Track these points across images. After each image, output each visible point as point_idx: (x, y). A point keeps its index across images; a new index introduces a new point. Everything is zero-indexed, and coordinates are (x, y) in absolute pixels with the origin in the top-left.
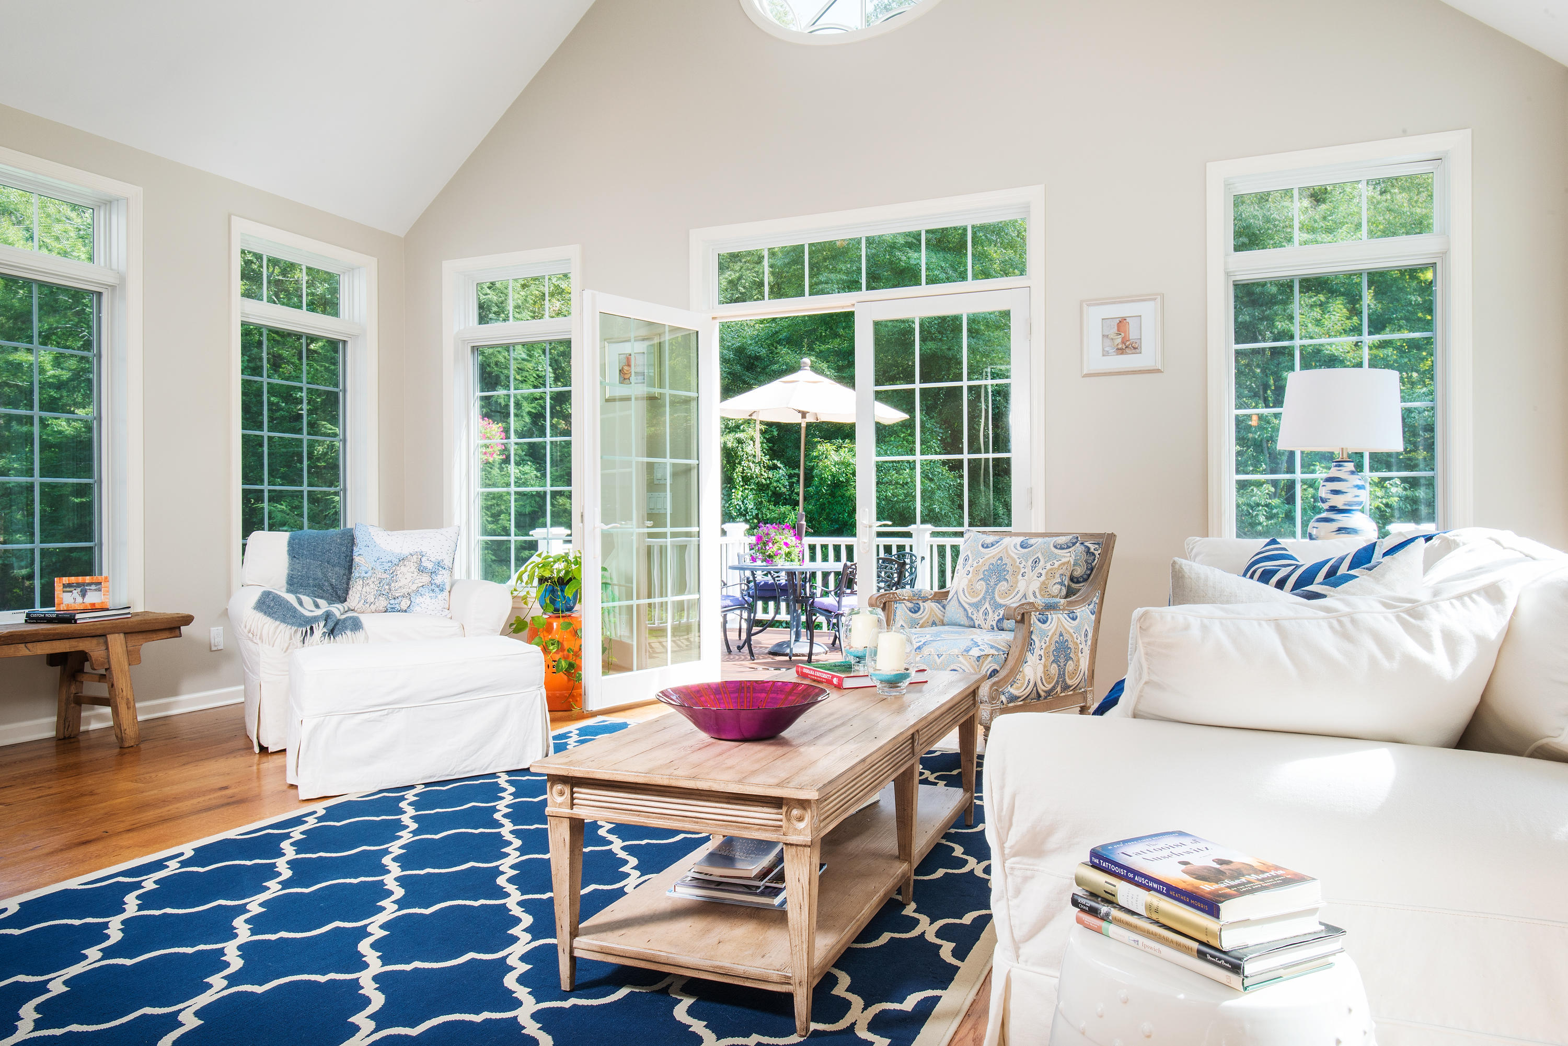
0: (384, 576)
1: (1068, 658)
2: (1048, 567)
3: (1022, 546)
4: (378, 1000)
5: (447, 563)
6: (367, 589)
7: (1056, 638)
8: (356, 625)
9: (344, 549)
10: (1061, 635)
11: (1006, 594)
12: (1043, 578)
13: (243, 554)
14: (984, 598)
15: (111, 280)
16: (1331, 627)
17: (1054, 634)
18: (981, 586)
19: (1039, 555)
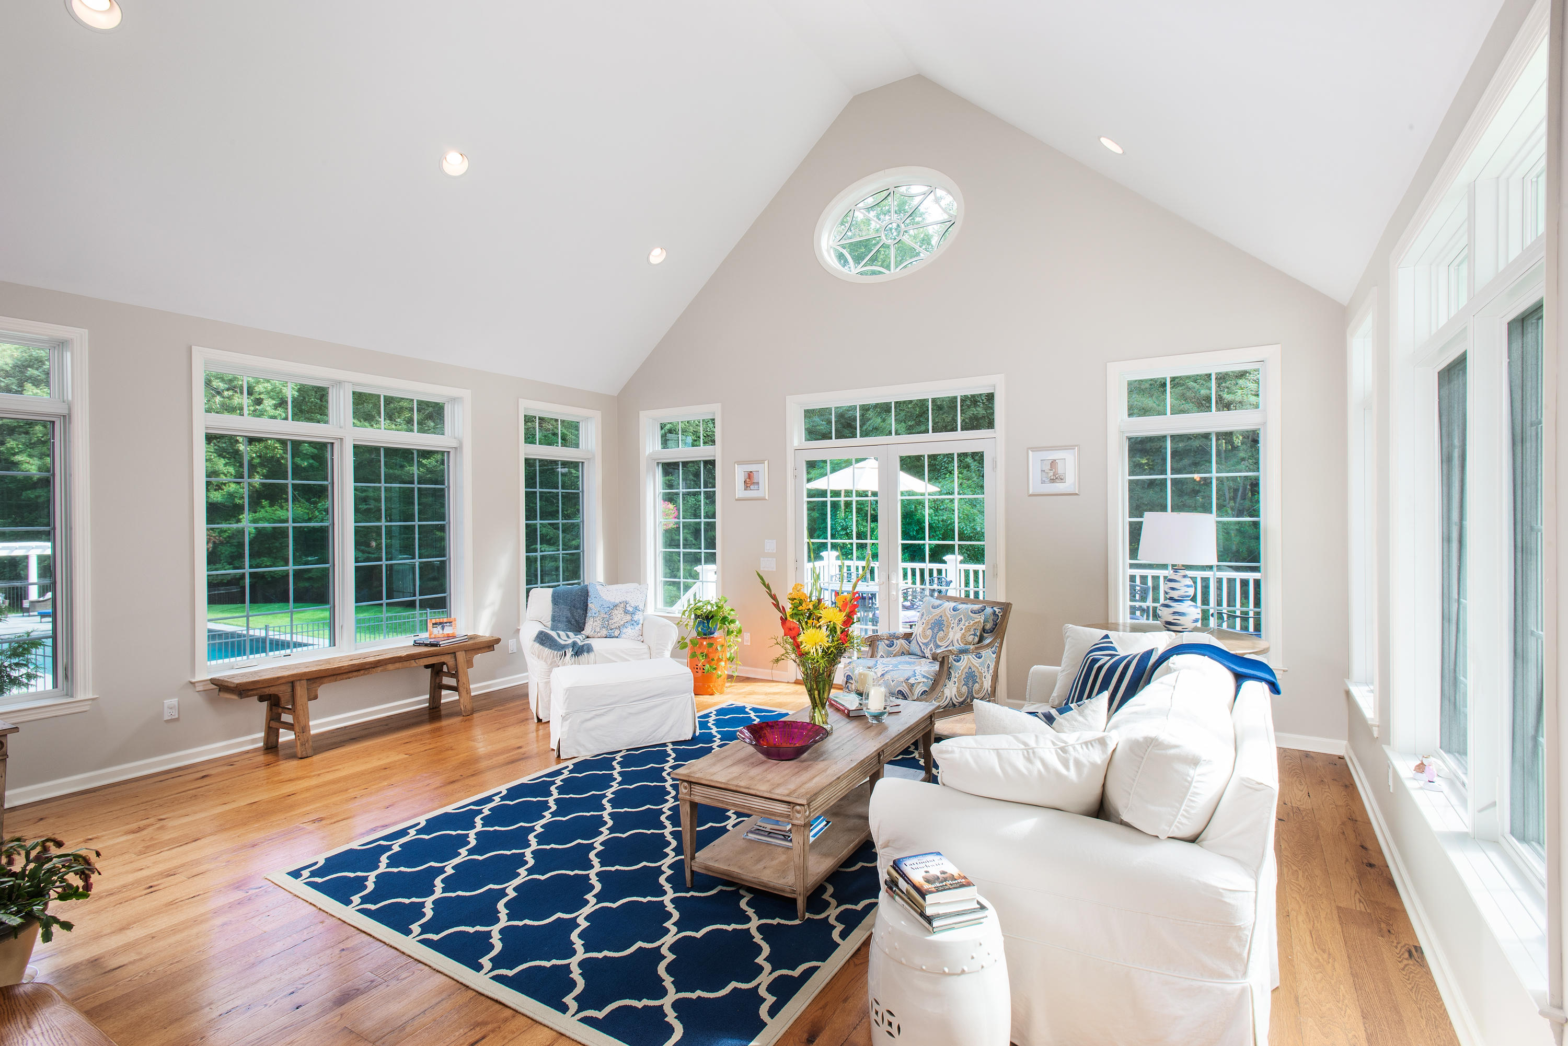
0: (605, 616)
1: (975, 682)
2: (967, 624)
3: (954, 610)
4: (598, 887)
5: (641, 607)
6: (596, 623)
7: (966, 670)
8: (589, 649)
9: (583, 598)
10: (970, 668)
11: (942, 639)
12: (963, 631)
13: (527, 601)
14: (931, 640)
15: (455, 445)
16: (1024, 755)
17: (965, 667)
18: (929, 632)
19: (962, 616)
